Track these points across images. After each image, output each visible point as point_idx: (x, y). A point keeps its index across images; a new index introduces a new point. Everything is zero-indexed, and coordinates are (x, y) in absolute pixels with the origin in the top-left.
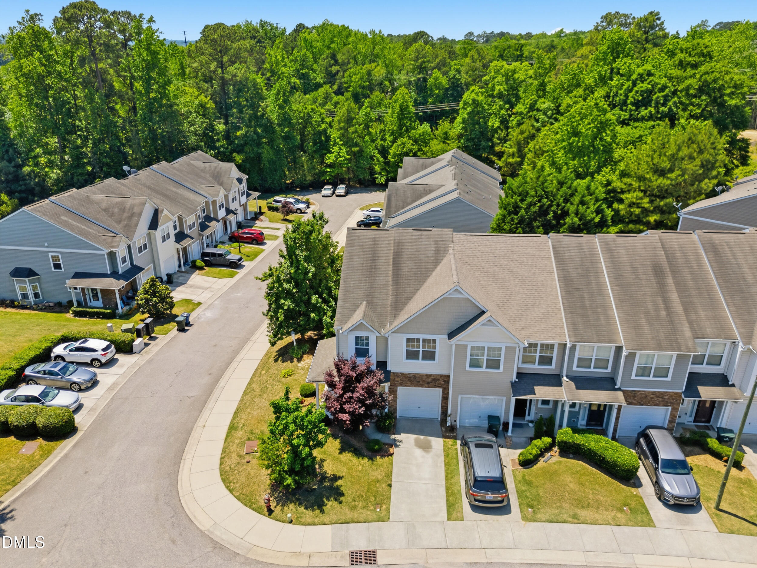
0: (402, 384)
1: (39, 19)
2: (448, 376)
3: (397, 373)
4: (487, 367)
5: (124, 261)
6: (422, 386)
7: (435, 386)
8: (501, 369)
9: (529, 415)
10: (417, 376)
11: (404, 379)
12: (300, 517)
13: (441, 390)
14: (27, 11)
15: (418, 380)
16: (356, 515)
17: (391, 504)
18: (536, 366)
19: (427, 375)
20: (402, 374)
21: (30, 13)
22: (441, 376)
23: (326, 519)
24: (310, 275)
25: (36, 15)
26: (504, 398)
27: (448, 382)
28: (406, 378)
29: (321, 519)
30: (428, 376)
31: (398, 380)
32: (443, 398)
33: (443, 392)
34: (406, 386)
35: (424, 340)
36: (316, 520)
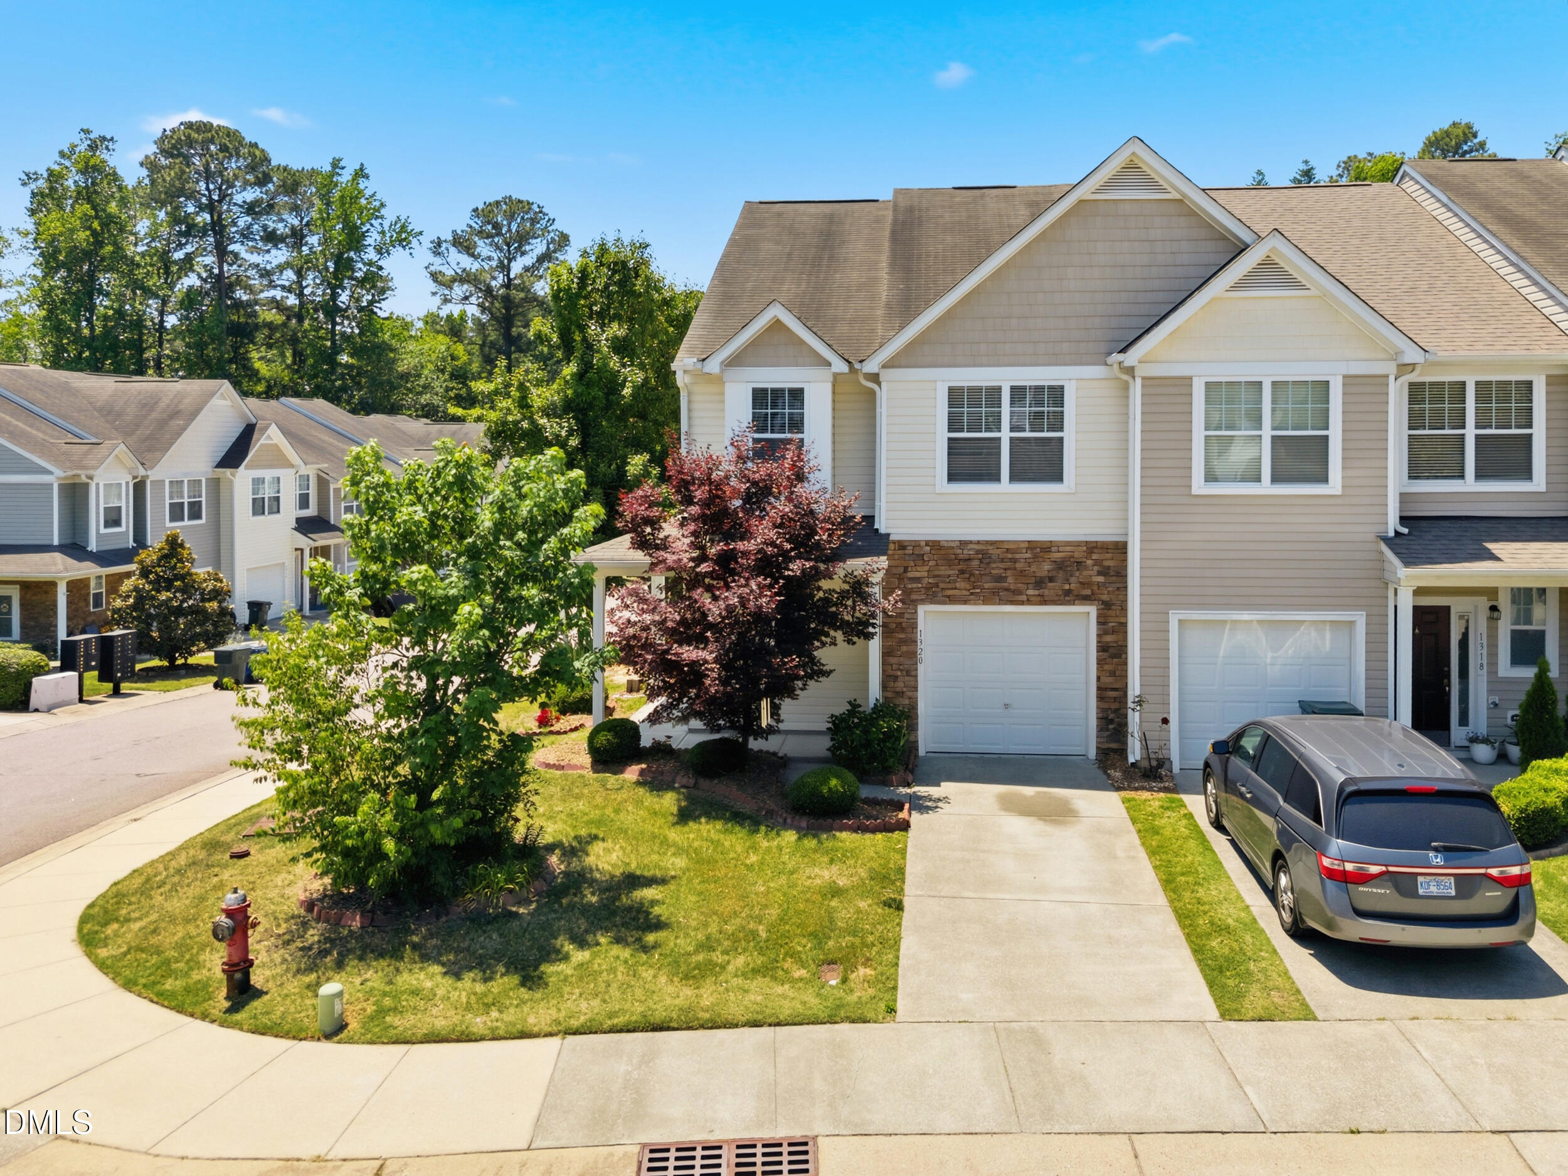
0: (934, 594)
1: (107, 148)
2: (1121, 548)
3: (916, 544)
4: (1276, 479)
5: (113, 519)
6: (1013, 597)
7: (1068, 597)
8: (1336, 482)
9: (1464, 720)
10: (993, 551)
11: (944, 571)
12: (394, 1010)
13: (1092, 610)
14: (87, 132)
15: (997, 569)
16: (707, 996)
17: (902, 962)
18: (1470, 484)
19: (1032, 545)
20: (935, 545)
21: (92, 136)
22: (1092, 547)
23: (539, 1014)
24: (627, 391)
25: (103, 139)
26: (1360, 619)
27: (1121, 575)
28: (950, 563)
29: (510, 1016)
30: (1040, 549)
31: (921, 572)
32: (1102, 648)
33: (1102, 622)
34: (952, 600)
35: (1018, 393)
36: (478, 1023)
